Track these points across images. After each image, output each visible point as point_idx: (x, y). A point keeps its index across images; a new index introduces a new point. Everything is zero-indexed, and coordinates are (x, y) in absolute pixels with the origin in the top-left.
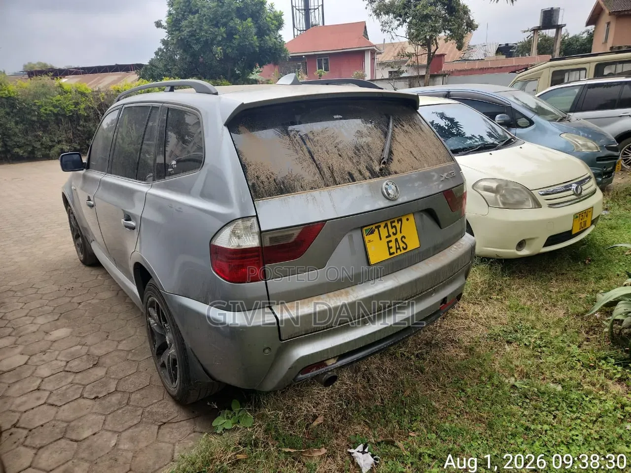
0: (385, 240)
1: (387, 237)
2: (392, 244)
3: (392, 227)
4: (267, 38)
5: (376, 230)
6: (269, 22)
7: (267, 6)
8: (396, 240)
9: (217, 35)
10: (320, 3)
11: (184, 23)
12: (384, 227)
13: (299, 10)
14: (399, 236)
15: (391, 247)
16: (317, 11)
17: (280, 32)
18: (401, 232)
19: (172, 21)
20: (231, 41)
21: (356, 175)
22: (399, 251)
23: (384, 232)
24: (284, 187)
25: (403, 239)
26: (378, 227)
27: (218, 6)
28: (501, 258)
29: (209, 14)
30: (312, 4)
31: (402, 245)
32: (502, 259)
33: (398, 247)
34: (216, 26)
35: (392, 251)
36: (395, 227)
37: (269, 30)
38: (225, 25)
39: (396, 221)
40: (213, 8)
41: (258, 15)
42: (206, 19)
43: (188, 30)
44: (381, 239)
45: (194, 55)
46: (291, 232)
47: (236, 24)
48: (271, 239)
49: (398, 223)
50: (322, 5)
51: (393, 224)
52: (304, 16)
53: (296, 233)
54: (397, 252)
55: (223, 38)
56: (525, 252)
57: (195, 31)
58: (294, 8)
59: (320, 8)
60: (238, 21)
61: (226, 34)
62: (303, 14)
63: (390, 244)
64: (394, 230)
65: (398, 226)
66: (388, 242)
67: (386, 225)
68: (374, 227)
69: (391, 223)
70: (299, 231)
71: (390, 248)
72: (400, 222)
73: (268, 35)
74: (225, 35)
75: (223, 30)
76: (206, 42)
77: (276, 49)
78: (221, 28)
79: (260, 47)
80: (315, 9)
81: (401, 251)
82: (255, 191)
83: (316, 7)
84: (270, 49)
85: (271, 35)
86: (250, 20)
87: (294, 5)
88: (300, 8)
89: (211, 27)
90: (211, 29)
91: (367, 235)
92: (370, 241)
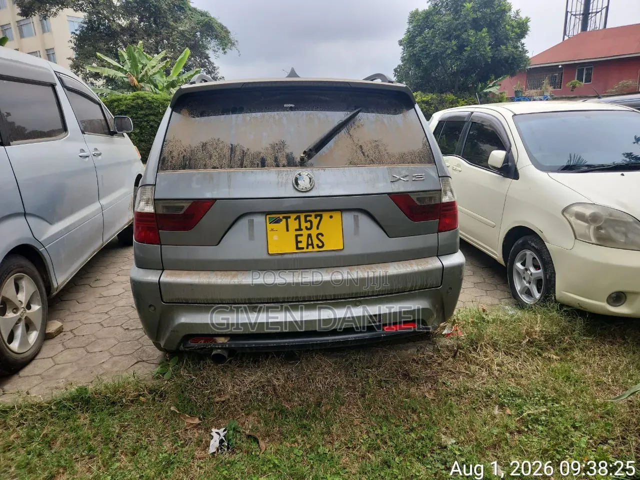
0: (293, 233)
1: (296, 230)
2: (304, 239)
3: (306, 221)
4: (503, 47)
5: (284, 220)
6: (508, 30)
7: (512, 13)
8: (309, 236)
9: (447, 48)
10: (605, 5)
11: (418, 39)
12: (295, 219)
13: (575, 15)
14: (314, 232)
15: (301, 242)
16: (599, 14)
17: (523, 41)
18: (318, 228)
19: (409, 38)
20: (461, 53)
21: (270, 160)
22: (310, 247)
23: (293, 224)
24: (189, 164)
25: (320, 237)
26: (287, 218)
27: (454, 18)
28: (585, 310)
29: (443, 28)
30: (595, 7)
31: (316, 242)
32: (586, 312)
33: (310, 242)
34: (449, 39)
35: (300, 245)
36: (311, 222)
37: (508, 40)
38: (457, 37)
39: (313, 216)
40: (449, 20)
41: (496, 24)
42: (439, 34)
43: (420, 45)
44: (288, 230)
45: (426, 70)
46: (182, 205)
47: (469, 36)
48: (163, 207)
49: (316, 218)
50: (607, 8)
51: (308, 218)
52: (580, 22)
53: (186, 205)
54: (307, 248)
55: (453, 52)
56: (622, 310)
57: (427, 45)
58: (569, 14)
59: (604, 11)
60: (472, 32)
61: (457, 47)
62: (581, 19)
63: (299, 239)
64: (308, 225)
65: (315, 222)
66: (297, 236)
67: (298, 218)
68: (281, 216)
69: (306, 217)
70: (189, 204)
71: (297, 242)
72: (319, 218)
73: (504, 44)
74: (455, 48)
75: (454, 42)
76: (436, 56)
77: (514, 59)
78: (453, 41)
79: (493, 58)
80: (597, 12)
81: (313, 248)
82: (163, 164)
83: (598, 10)
84: (506, 60)
85: (508, 45)
86: (485, 30)
87: (569, 10)
88: (578, 13)
89: (443, 40)
90: (442, 43)
91: (270, 223)
92: (272, 230)
